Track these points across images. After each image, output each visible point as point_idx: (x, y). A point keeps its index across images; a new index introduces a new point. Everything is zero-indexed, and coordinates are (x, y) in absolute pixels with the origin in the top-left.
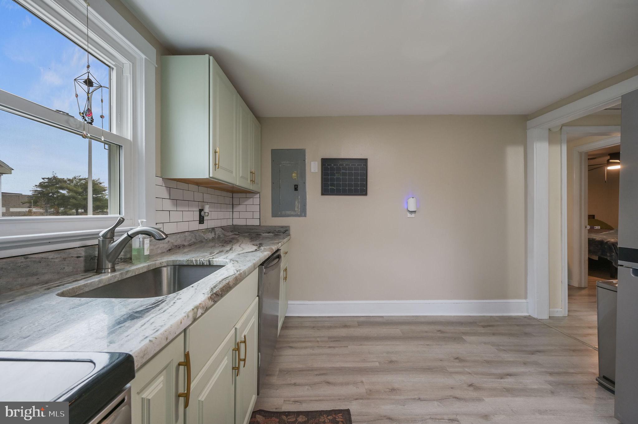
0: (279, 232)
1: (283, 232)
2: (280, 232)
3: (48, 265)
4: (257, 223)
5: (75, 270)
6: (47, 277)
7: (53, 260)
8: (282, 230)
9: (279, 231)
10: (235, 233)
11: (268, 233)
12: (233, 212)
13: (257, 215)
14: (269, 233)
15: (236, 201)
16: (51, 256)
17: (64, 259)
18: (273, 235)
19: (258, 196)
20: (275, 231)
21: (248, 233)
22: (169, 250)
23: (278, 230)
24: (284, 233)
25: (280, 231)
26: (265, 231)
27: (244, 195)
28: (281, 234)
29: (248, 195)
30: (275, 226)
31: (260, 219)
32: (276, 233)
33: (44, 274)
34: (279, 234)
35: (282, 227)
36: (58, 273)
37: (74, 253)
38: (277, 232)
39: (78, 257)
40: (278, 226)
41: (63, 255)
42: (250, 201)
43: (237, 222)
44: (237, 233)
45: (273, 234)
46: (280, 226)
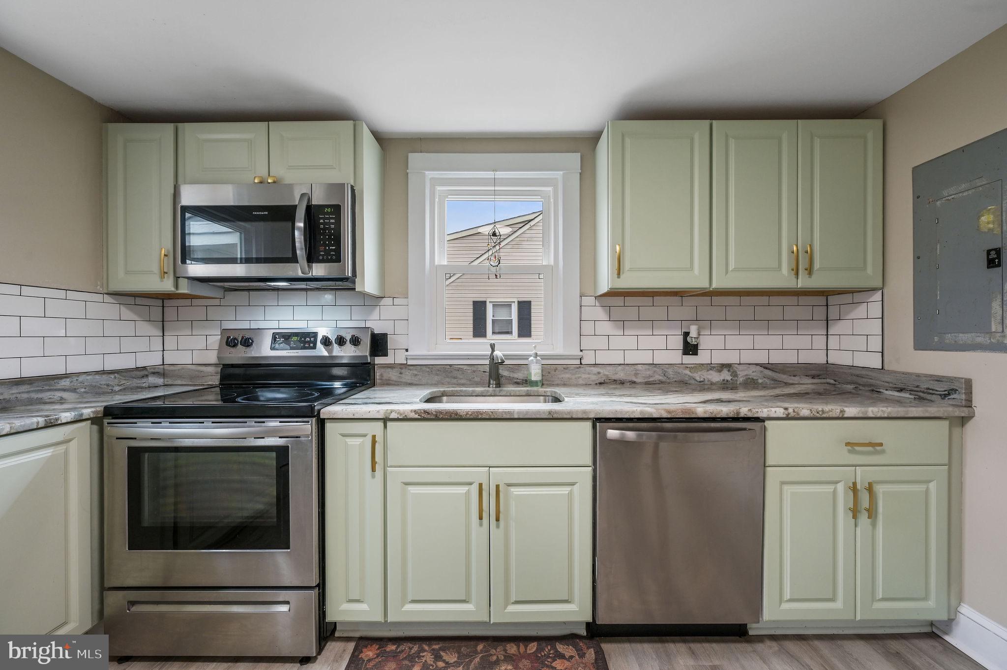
0: (929, 391)
1: (941, 395)
2: (931, 391)
3: (463, 373)
4: (875, 362)
5: (482, 381)
6: (463, 381)
7: (466, 371)
8: (941, 388)
9: (928, 389)
10: (828, 380)
11: (898, 391)
12: (827, 335)
13: (875, 344)
14: (901, 390)
15: (833, 312)
16: (465, 367)
17: (474, 371)
18: (912, 397)
19: (878, 296)
20: (918, 389)
21: (854, 383)
22: (600, 383)
23: (925, 387)
24: (944, 396)
25: (933, 390)
26: (891, 385)
27: (848, 298)
28: (933, 397)
29: (858, 297)
30: (918, 375)
31: (882, 353)
32: (921, 394)
33: (461, 379)
34: (929, 397)
35: (939, 379)
36: (470, 380)
37: (481, 369)
38: (923, 392)
39: (484, 372)
40: (926, 376)
41: (473, 368)
42: (860, 311)
43: (836, 358)
44: (832, 382)
45: (910, 394)
46: (931, 376)
